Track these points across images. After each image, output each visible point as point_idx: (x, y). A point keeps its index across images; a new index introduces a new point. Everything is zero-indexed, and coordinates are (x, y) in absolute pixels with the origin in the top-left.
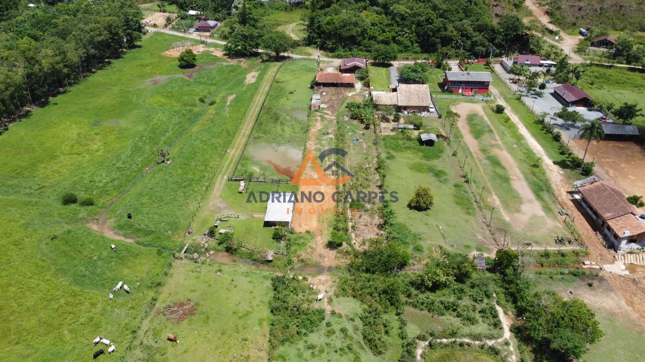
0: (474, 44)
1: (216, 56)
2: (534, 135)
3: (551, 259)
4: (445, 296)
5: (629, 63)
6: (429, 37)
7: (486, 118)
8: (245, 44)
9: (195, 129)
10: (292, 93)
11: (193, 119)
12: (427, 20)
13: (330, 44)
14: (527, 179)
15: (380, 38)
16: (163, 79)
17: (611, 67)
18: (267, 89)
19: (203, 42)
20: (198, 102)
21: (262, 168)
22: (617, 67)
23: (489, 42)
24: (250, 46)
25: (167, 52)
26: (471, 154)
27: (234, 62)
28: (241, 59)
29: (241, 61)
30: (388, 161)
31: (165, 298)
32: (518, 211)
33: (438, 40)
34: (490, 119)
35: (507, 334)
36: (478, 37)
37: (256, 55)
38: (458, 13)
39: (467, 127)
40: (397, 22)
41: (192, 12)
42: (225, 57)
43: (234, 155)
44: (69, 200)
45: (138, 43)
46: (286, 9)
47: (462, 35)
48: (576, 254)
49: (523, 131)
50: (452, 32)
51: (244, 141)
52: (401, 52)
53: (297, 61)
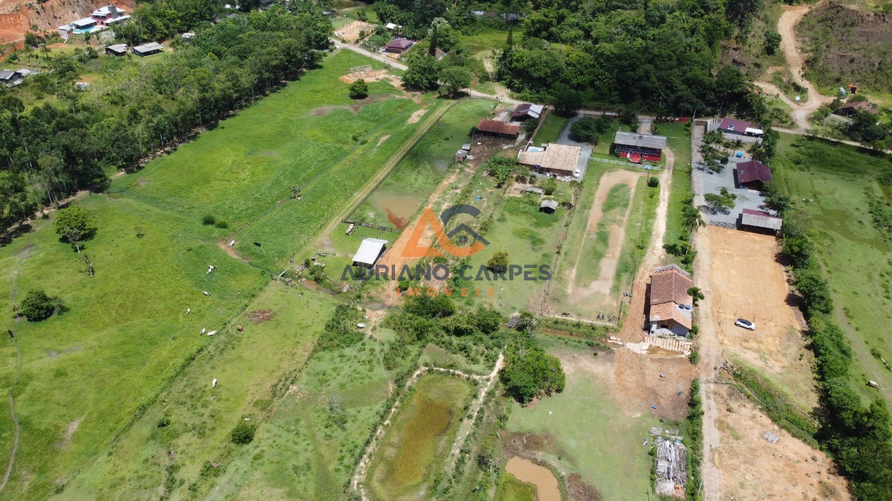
0: (679, 99)
1: (393, 86)
3: (582, 330)
4: (466, 340)
5: (865, 140)
6: (629, 86)
8: (422, 77)
9: (336, 168)
10: (447, 139)
11: (337, 156)
12: (631, 65)
13: (517, 82)
14: (621, 258)
15: (574, 82)
16: (328, 109)
17: (837, 143)
18: (425, 131)
19: (387, 67)
20: (350, 140)
21: (376, 215)
22: (844, 145)
24: (427, 79)
25: (345, 77)
26: (585, 227)
27: (407, 96)
28: (417, 93)
29: (415, 95)
30: (497, 223)
31: (254, 305)
32: (586, 286)
33: (637, 91)
34: (636, 195)
35: (494, 374)
36: (684, 91)
37: (436, 88)
38: (670, 59)
39: (604, 198)
40: (600, 63)
41: (391, 26)
42: (402, 89)
43: (358, 199)
44: (208, 221)
45: (320, 63)
46: (501, 26)
47: (667, 88)
48: (607, 329)
49: (662, 210)
50: (653, 83)
51: (374, 186)
52: (595, 99)
53: (474, 100)
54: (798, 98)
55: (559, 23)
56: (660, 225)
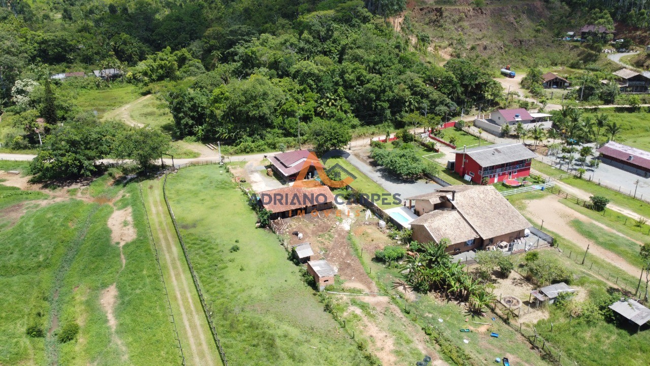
1: (14, 188)
5: (606, 102)
6: (370, 101)
8: (78, 156)
10: (235, 249)
13: (223, 132)
18: (175, 250)
24: (89, 159)
27: (60, 196)
28: (74, 186)
29: (75, 190)
33: (386, 105)
37: (100, 171)
42: (37, 187)
46: (98, 86)
47: (414, 93)
50: (404, 90)
53: (184, 171)
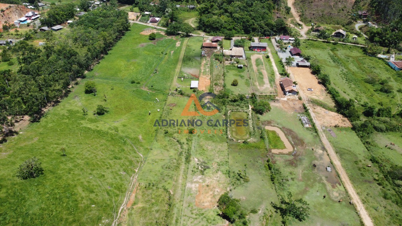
0: (265, 31)
1: (162, 35)
2: (276, 66)
3: (267, 97)
4: (237, 103)
5: (324, 39)
6: (247, 28)
7: (262, 60)
8: (174, 30)
9: (163, 63)
10: (194, 50)
11: (161, 59)
12: (247, 21)
13: (208, 30)
14: (269, 78)
15: (228, 28)
16: (145, 44)
17: (316, 41)
18: (185, 49)
19: (155, 28)
20: (161, 53)
21: (187, 75)
22: (318, 41)
23: (271, 30)
24: (177, 31)
25: (142, 33)
26: (254, 71)
27: (170, 37)
29: (173, 37)
30: (227, 73)
31: (168, 103)
32: (263, 86)
33: (251, 29)
34: (264, 60)
35: (250, 109)
36: (266, 28)
37: (179, 34)
38: (259, 18)
39: (255, 63)
40: (235, 21)
41: (146, 13)
42: (166, 35)
43: (178, 71)
44: (133, 82)
45: (129, 29)
46: (188, 11)
47: (260, 27)
48: (274, 96)
49: (274, 64)
50: (256, 26)
51: (180, 66)
52: (236, 33)
53: (195, 37)
54: (300, 28)
55: (211, 8)
56: (275, 68)
